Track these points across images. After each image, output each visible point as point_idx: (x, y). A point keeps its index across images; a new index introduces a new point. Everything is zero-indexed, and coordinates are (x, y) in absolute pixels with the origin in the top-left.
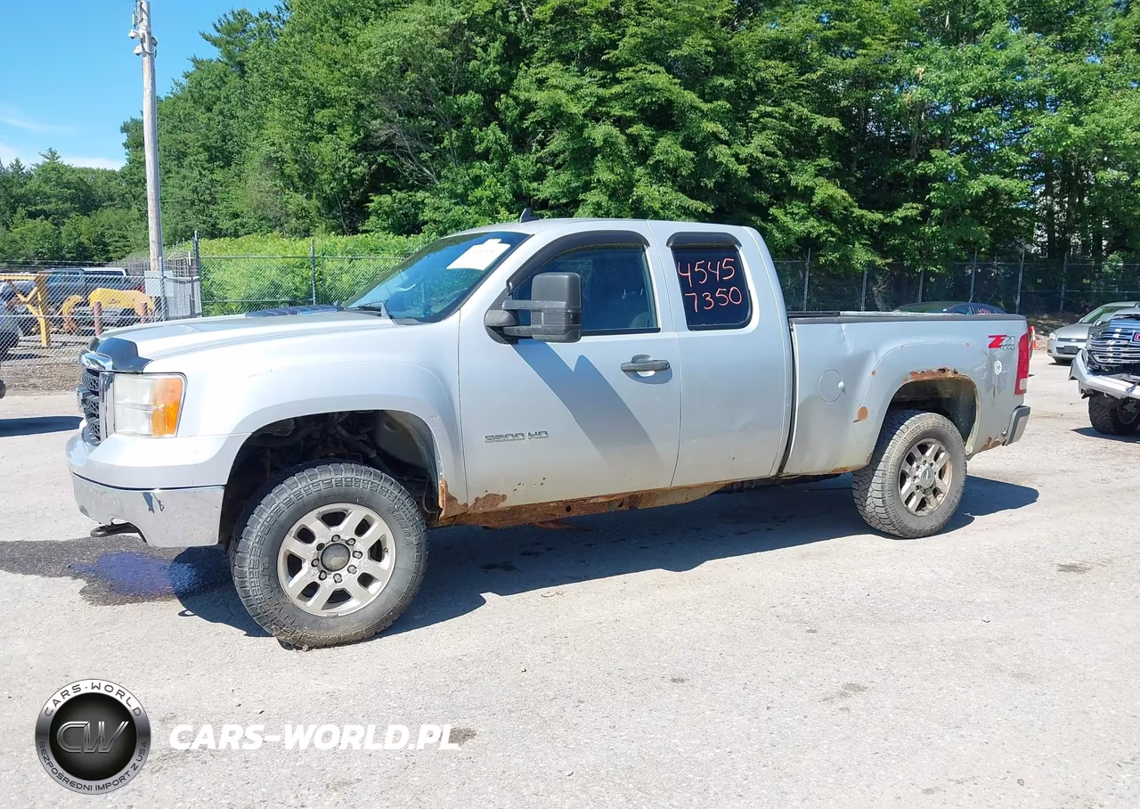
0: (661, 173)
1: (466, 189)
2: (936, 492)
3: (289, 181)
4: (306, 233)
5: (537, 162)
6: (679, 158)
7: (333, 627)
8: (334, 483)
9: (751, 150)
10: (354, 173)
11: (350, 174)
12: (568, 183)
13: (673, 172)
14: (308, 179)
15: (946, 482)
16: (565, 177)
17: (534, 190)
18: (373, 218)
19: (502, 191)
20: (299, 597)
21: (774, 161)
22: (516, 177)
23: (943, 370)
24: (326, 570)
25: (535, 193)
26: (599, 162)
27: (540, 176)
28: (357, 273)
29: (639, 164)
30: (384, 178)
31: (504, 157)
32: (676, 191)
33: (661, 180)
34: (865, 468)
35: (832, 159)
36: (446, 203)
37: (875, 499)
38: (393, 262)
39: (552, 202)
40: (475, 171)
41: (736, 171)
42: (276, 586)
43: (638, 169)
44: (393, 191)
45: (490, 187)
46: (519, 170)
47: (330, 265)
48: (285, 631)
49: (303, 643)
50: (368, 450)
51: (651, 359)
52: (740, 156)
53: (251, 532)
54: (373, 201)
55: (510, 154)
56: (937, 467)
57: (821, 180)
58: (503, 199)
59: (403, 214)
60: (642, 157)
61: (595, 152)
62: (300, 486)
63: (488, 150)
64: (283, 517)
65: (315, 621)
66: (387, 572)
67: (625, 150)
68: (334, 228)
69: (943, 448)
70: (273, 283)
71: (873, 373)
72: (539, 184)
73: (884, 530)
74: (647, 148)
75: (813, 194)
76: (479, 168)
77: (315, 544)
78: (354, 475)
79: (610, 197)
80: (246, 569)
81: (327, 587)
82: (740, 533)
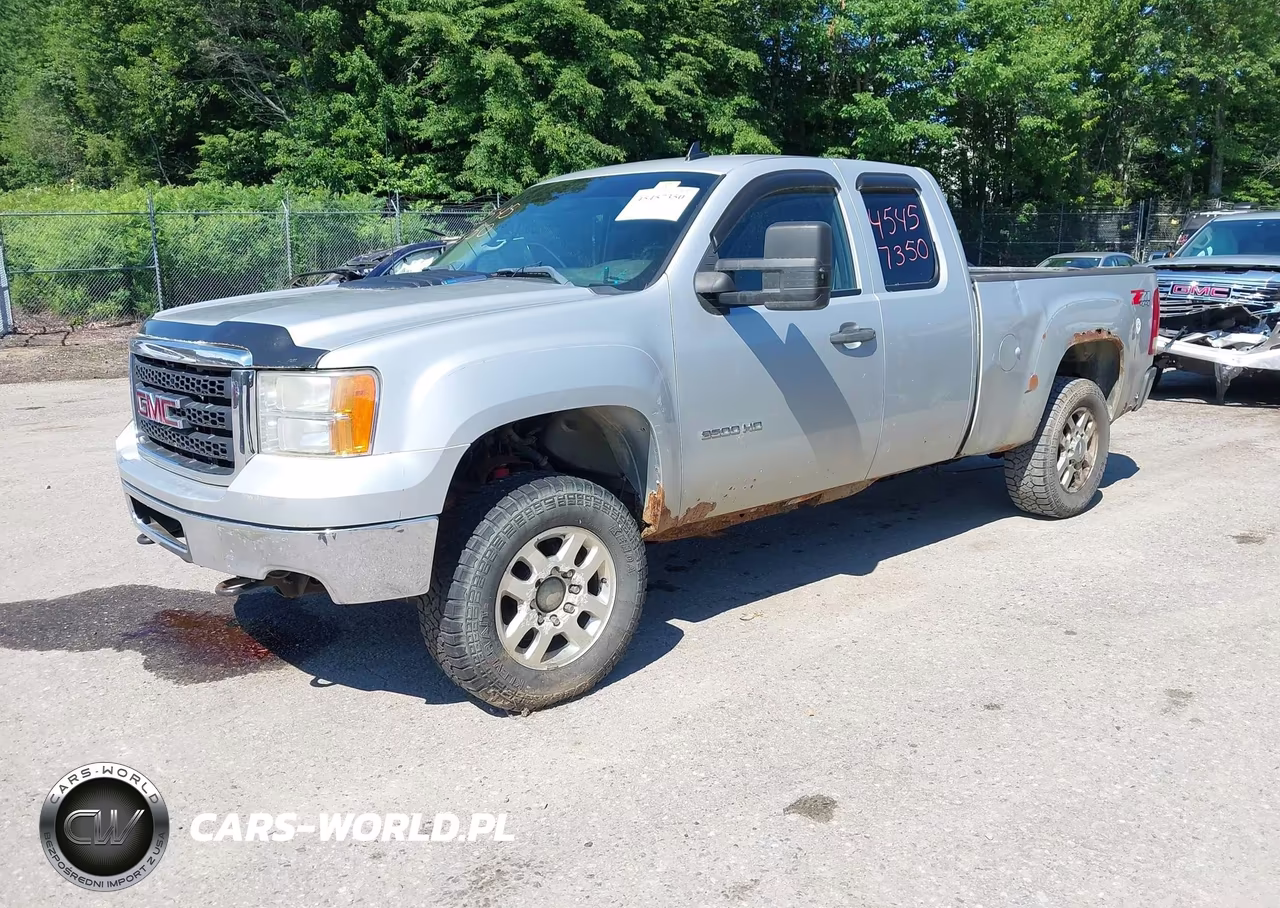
0: (566, 111)
1: (327, 128)
2: (1084, 465)
3: (80, 117)
4: (107, 184)
5: (414, 96)
6: (586, 94)
7: (557, 682)
8: (556, 502)
9: (666, 86)
10: (180, 107)
11: (174, 110)
12: (455, 120)
13: (580, 111)
14: (108, 115)
15: (1092, 454)
16: (449, 114)
17: (413, 129)
18: (204, 163)
19: (372, 129)
20: (516, 650)
21: (693, 100)
22: (390, 113)
23: (1099, 331)
24: (543, 610)
25: (415, 133)
26: (490, 99)
27: (419, 112)
28: (207, 232)
29: (538, 99)
30: (217, 114)
31: (373, 89)
32: (585, 132)
33: (565, 118)
34: (1028, 444)
35: (751, 97)
36: (304, 145)
37: (1032, 478)
38: (251, 218)
39: (435, 144)
40: (336, 106)
41: (654, 112)
42: (494, 639)
43: (537, 104)
44: (229, 130)
45: (358, 124)
46: (393, 104)
47: (171, 224)
48: (505, 694)
49: (522, 707)
50: (539, 457)
51: (857, 327)
52: (657, 93)
53: (467, 573)
54: (203, 142)
55: (380, 86)
56: (1086, 439)
57: (741, 123)
58: (374, 139)
59: (243, 159)
60: (542, 91)
61: (485, 84)
62: (520, 509)
63: (353, 80)
64: (504, 551)
65: (536, 677)
66: (607, 607)
67: (522, 83)
68: (150, 177)
69: (1092, 417)
70: (99, 247)
71: (1044, 336)
72: (419, 122)
73: (1039, 511)
74: (547, 81)
75: (732, 141)
76: (342, 101)
77: (533, 580)
78: (575, 491)
79: (507, 138)
80: (462, 621)
81: (547, 633)
82: (886, 526)
